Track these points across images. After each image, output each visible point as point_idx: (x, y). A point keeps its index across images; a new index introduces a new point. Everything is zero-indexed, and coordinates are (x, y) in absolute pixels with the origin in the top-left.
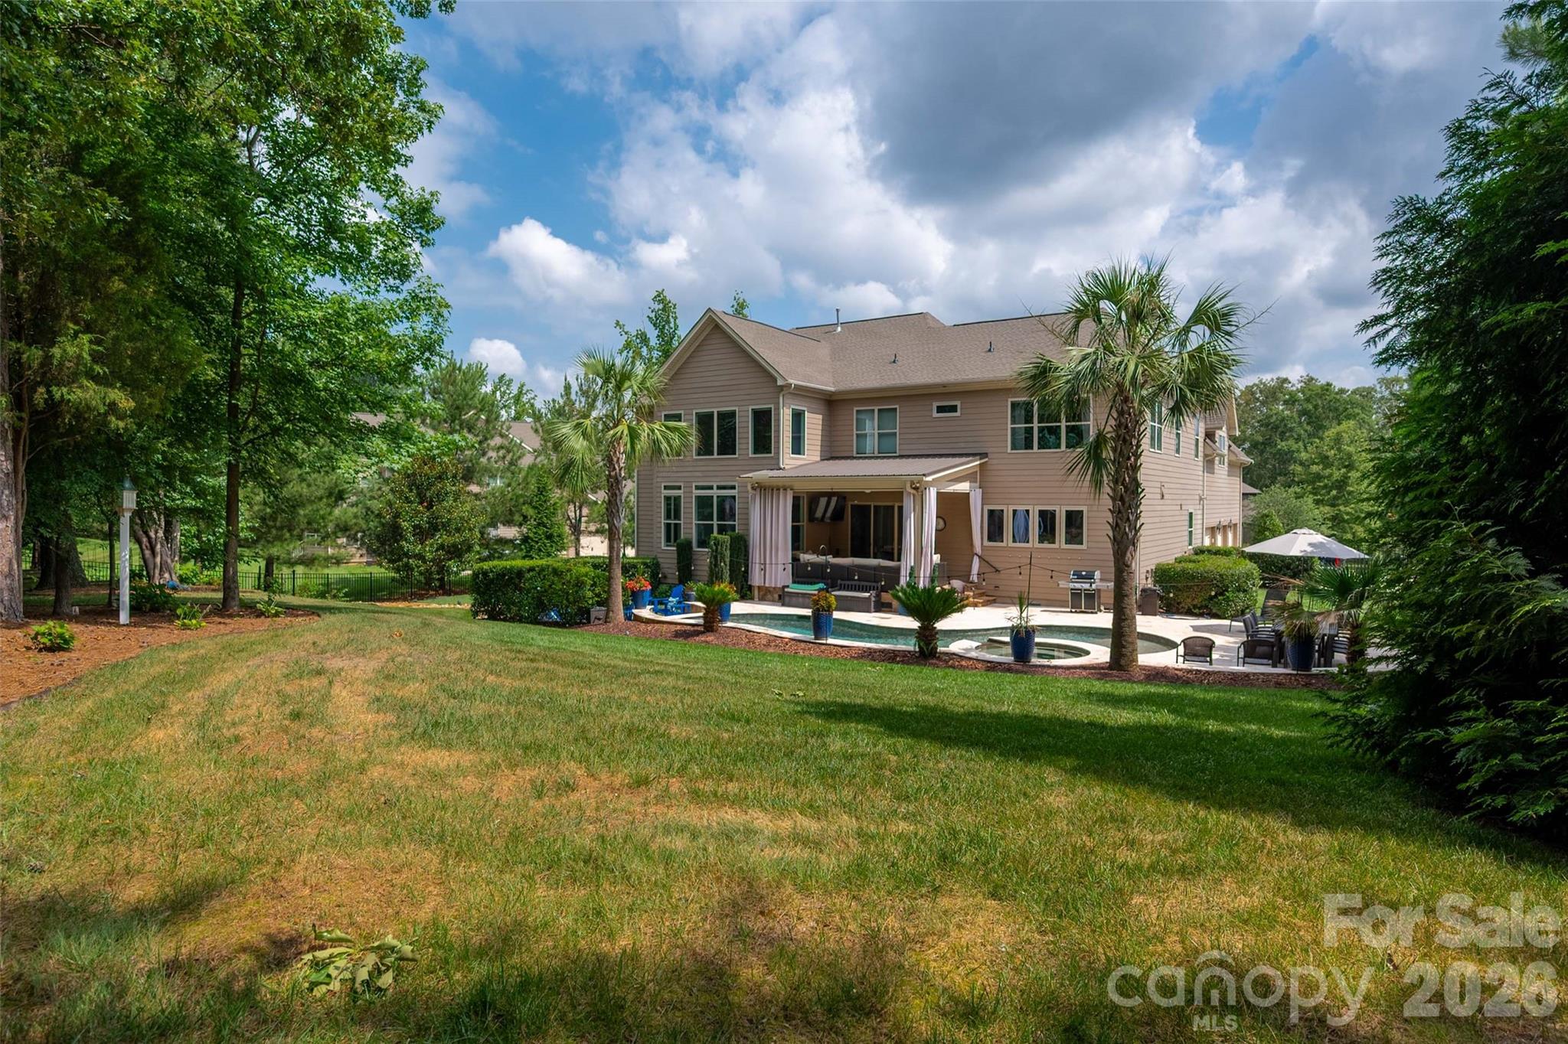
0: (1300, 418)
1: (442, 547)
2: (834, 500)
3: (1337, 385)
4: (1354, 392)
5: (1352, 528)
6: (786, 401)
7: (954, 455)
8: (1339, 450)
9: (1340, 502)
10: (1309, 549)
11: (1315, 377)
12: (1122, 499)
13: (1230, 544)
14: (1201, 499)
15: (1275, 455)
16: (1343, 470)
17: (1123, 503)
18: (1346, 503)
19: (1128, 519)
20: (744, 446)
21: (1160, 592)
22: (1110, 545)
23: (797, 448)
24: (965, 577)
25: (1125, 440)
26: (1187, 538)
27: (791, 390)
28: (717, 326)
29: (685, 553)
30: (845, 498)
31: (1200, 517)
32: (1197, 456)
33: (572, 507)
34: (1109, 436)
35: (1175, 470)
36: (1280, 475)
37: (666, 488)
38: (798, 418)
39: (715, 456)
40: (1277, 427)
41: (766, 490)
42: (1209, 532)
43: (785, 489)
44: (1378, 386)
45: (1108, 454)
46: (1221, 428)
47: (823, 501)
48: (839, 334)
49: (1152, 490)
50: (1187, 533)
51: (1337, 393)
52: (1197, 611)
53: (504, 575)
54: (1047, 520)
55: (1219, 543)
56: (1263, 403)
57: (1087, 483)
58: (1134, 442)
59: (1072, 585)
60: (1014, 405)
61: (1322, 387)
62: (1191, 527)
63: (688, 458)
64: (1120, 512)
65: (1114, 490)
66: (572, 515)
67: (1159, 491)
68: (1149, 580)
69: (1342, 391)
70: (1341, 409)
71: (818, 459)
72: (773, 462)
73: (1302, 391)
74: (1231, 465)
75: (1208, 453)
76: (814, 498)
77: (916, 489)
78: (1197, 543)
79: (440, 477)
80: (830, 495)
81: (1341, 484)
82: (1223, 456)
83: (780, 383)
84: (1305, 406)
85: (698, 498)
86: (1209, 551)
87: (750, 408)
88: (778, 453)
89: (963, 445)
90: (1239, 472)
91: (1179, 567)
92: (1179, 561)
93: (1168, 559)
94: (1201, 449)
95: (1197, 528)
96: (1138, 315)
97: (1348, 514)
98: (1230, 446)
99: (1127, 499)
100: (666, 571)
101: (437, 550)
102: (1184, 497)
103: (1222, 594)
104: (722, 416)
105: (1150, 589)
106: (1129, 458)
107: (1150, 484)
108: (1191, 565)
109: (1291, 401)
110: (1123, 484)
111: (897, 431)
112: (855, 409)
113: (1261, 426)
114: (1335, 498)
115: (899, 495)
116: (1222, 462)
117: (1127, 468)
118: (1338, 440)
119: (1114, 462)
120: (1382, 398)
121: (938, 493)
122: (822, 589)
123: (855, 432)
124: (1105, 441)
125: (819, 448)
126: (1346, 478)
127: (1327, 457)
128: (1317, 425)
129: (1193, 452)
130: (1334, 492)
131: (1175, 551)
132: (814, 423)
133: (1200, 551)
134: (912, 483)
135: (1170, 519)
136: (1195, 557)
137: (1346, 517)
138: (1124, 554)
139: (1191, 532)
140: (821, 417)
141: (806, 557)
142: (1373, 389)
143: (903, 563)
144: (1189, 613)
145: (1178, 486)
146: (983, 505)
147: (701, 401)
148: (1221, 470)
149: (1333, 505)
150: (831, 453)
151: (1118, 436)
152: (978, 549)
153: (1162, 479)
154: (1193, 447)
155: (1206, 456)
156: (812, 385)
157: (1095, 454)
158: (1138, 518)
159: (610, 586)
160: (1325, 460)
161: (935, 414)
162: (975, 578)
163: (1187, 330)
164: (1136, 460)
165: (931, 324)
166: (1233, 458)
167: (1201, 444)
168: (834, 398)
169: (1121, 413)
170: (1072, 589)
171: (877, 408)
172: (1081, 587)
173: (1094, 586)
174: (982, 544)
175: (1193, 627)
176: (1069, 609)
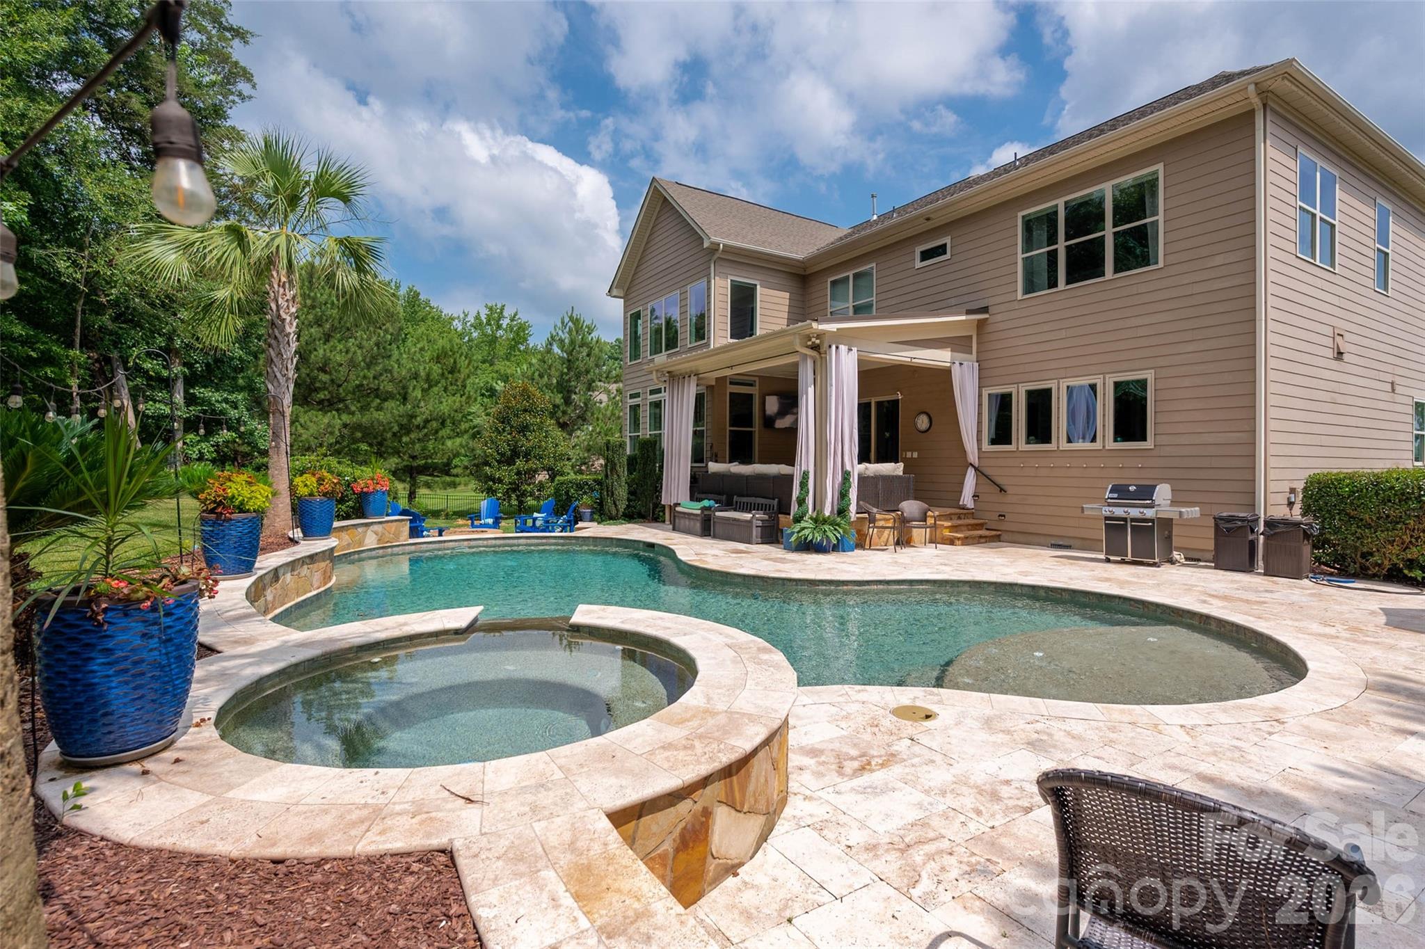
6: (720, 270)
20: (684, 336)
21: (1318, 529)
24: (952, 501)
26: (1411, 446)
27: (719, 255)
37: (630, 397)
39: (665, 352)
41: (675, 379)
43: (689, 375)
59: (1106, 511)
60: (1026, 221)
62: (1420, 428)
63: (644, 361)
67: (1327, 342)
68: (1296, 506)
72: (706, 349)
77: (816, 348)
79: (526, 411)
83: (708, 242)
87: (689, 287)
88: (710, 337)
89: (954, 301)
111: (874, 298)
112: (829, 281)
122: (710, 508)
123: (830, 310)
131: (1378, 464)
134: (806, 338)
140: (786, 295)
145: (1384, 348)
146: (980, 386)
147: (654, 291)
152: (973, 456)
156: (768, 250)
161: (918, 264)
162: (967, 499)
168: (808, 271)
170: (1107, 518)
171: (851, 274)
172: (1124, 515)
173: (1149, 513)
174: (979, 449)
175: (1386, 612)
176: (1102, 557)
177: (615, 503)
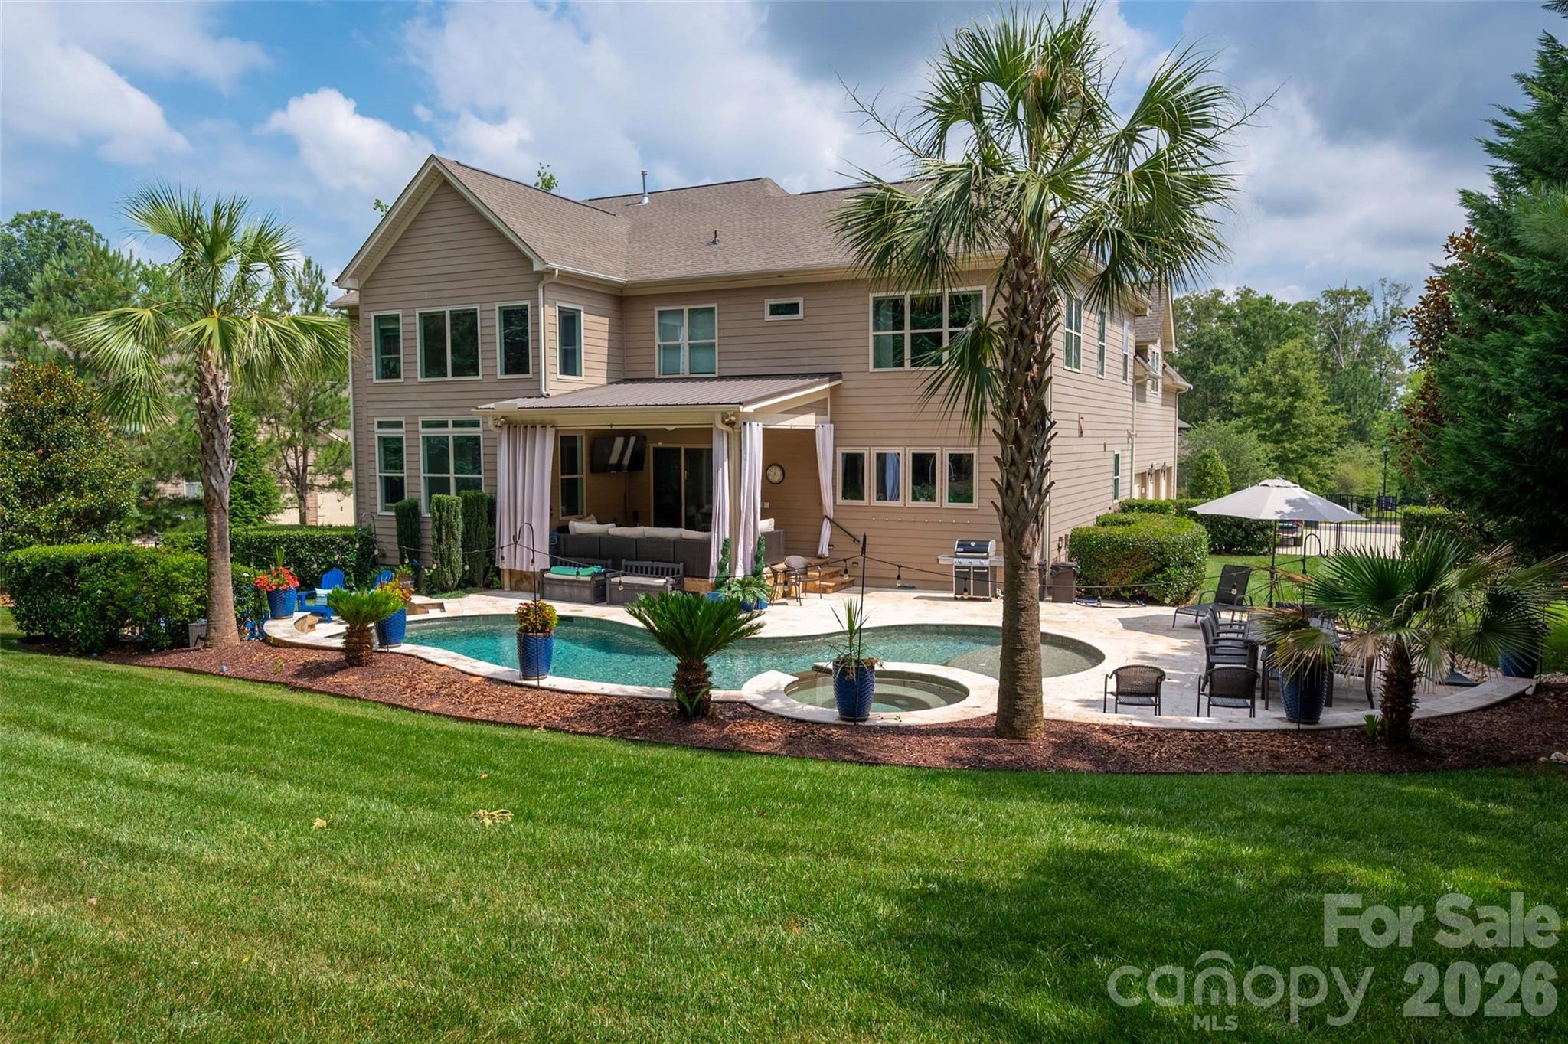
0: (1236, 337)
1: (66, 514)
2: (633, 440)
3: (1279, 297)
4: (1296, 307)
5: (1297, 469)
6: (549, 295)
7: (795, 376)
8: (1284, 374)
9: (1284, 437)
10: (1287, 509)
11: (1253, 289)
12: (1017, 440)
13: (1163, 497)
14: (1130, 436)
15: (1207, 382)
16: (1289, 399)
17: (1020, 448)
18: (1292, 439)
19: (1028, 475)
20: (490, 363)
21: (1078, 569)
22: (997, 520)
23: (569, 364)
24: (811, 551)
25: (1022, 336)
26: (1112, 490)
27: (555, 279)
28: (446, 183)
29: (408, 520)
30: (645, 438)
31: (1128, 460)
32: (1125, 378)
33: (291, 453)
34: (995, 328)
35: (1099, 396)
36: (1213, 405)
37: (381, 425)
38: (569, 323)
39: (450, 378)
40: (1211, 348)
41: (517, 427)
42: (1139, 479)
43: (544, 426)
44: (1323, 300)
45: (994, 360)
46: (1155, 342)
47: (619, 442)
48: (644, 206)
49: (1066, 424)
50: (1112, 483)
51: (1278, 308)
52: (1127, 594)
53: (45, 570)
54: (923, 467)
55: (1151, 496)
56: (1194, 320)
57: (958, 415)
58: (1038, 339)
59: (956, 561)
60: (878, 304)
61: (1261, 301)
62: (1117, 474)
63: (410, 382)
64: (1013, 463)
65: (1004, 424)
66: (292, 462)
67: (1076, 425)
68: (1063, 551)
69: (1283, 306)
70: (1282, 327)
71: (604, 381)
72: (532, 385)
73: (1239, 304)
74: (1166, 391)
75: (1138, 374)
76: (602, 439)
77: (731, 424)
78: (1124, 496)
79: (63, 412)
80: (626, 434)
81: (1286, 416)
82: (1156, 378)
83: (537, 267)
84: (1243, 323)
85: (427, 440)
86: (1140, 506)
87: (497, 306)
88: (538, 373)
89: (806, 361)
90: (1174, 400)
91: (1103, 532)
92: (1103, 522)
93: (1087, 521)
94: (1130, 369)
95: (1125, 476)
96: (1045, 107)
97: (1294, 452)
98: (1164, 366)
99: (1025, 441)
100: (384, 546)
101: (60, 518)
102: (1109, 434)
103: (1161, 571)
104: (456, 316)
105: (1064, 566)
106: (1029, 368)
107: (1064, 416)
108: (1118, 531)
109: (1227, 317)
110: (1019, 414)
111: (716, 340)
112: (657, 309)
113: (1192, 347)
114: (1279, 433)
115: (707, 433)
116: (1154, 387)
117: (1026, 386)
118: (1283, 362)
119: (1003, 375)
120: (1326, 314)
121: (767, 433)
122: (599, 574)
123: (658, 342)
124: (990, 337)
125: (605, 366)
126: (1291, 408)
127: (1271, 383)
128: (1256, 346)
129: (1121, 373)
130: (1278, 426)
131: (1098, 507)
132: (595, 330)
133: (1128, 507)
134: (724, 415)
135: (1090, 464)
136: (1123, 517)
137: (1291, 456)
138: (1020, 537)
139: (1116, 481)
140: (607, 320)
141: (580, 527)
142: (1316, 304)
143: (713, 534)
144: (1116, 597)
145: (1102, 419)
146: (835, 446)
147: (426, 295)
148: (1154, 397)
149: (1277, 442)
150: (623, 372)
151: (1011, 328)
152: (829, 510)
153: (1083, 410)
154: (1121, 366)
155: (1136, 378)
156: (595, 274)
157: (972, 359)
158: (1043, 474)
159: (209, 587)
160: (1267, 387)
161: (768, 317)
162: (824, 549)
163: (1130, 135)
164: (1042, 370)
165: (772, 192)
166: (1168, 382)
167: (1130, 363)
168: (626, 293)
169: (1016, 287)
170: (956, 567)
171: (686, 308)
172: (968, 564)
173: (986, 563)
174: (834, 502)
175: (1122, 621)
176: (952, 595)
177: (452, 572)
